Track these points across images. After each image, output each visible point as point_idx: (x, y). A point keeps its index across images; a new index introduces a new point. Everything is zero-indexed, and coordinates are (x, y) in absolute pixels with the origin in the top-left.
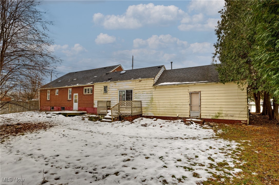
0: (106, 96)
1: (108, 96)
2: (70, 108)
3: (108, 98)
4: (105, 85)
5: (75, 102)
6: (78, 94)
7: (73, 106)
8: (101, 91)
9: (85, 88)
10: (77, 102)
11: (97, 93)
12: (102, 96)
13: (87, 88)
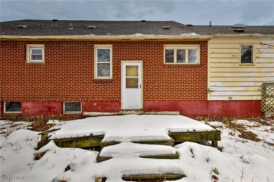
0: (250, 69)
1: (255, 70)
2: (108, 106)
3: (257, 74)
4: (247, 42)
5: (127, 87)
6: (144, 63)
7: (120, 98)
8: (233, 57)
9: (168, 47)
10: (137, 87)
11: (219, 62)
12: (236, 70)
13: (175, 48)
